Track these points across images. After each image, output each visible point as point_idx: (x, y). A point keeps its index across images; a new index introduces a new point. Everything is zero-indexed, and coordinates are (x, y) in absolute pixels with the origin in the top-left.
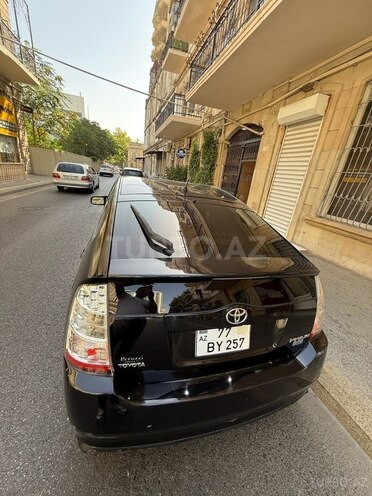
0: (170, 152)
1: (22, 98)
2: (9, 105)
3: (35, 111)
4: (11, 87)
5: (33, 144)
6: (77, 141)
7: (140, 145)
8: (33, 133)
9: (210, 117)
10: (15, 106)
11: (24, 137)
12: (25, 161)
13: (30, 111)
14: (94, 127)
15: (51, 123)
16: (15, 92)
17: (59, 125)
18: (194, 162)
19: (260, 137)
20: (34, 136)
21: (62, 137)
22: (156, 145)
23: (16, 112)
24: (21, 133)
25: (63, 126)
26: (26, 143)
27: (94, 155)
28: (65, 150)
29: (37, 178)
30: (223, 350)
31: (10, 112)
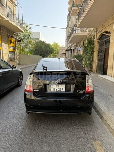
0: (76, 49)
1: (18, 37)
2: (13, 41)
3: (22, 41)
4: (15, 35)
5: (20, 53)
6: (36, 50)
7: (64, 47)
8: (20, 49)
9: (90, 31)
10: (15, 40)
11: (18, 51)
12: (17, 60)
13: (20, 41)
14: (44, 43)
15: (27, 45)
16: (16, 36)
17: (30, 45)
18: (85, 52)
19: (110, 36)
20: (21, 50)
21: (31, 49)
22: (70, 46)
23: (16, 43)
24: (17, 50)
25: (31, 45)
26: (18, 53)
27: (43, 55)
28: (31, 54)
29: (21, 66)
30: (58, 91)
31: (14, 43)
